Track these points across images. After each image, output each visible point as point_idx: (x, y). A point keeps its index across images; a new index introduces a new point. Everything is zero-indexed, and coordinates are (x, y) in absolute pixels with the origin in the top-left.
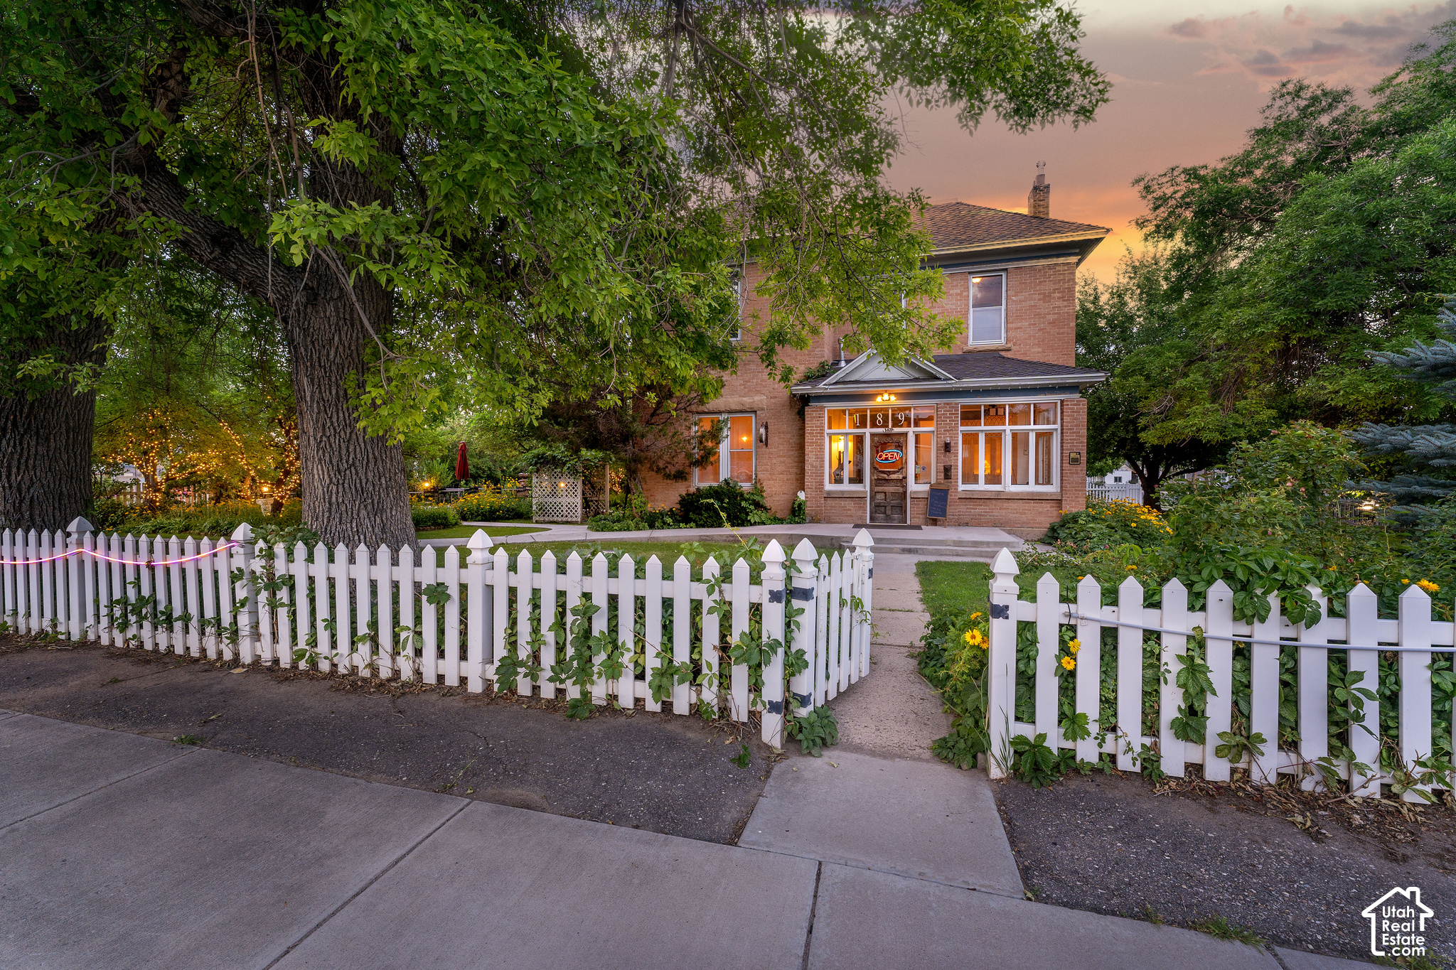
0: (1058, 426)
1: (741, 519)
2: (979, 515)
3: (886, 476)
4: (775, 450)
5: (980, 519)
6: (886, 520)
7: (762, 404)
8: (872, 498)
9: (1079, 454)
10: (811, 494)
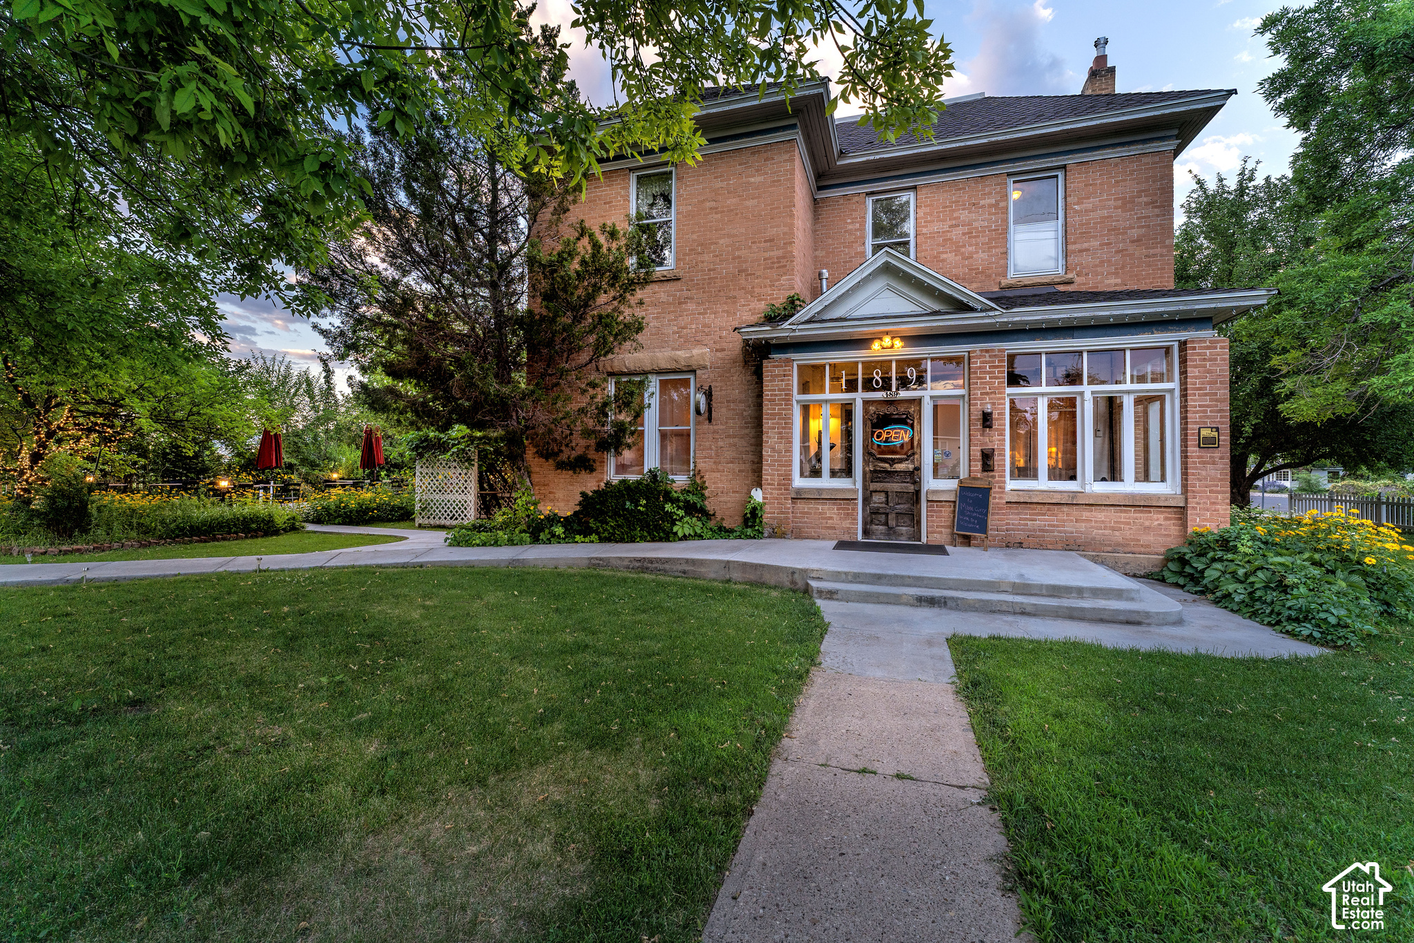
0: (1174, 385)
1: (664, 531)
2: (1040, 530)
3: (887, 465)
4: (722, 427)
5: (1043, 537)
6: (888, 535)
7: (704, 360)
8: (866, 500)
9: (1217, 429)
10: (771, 494)
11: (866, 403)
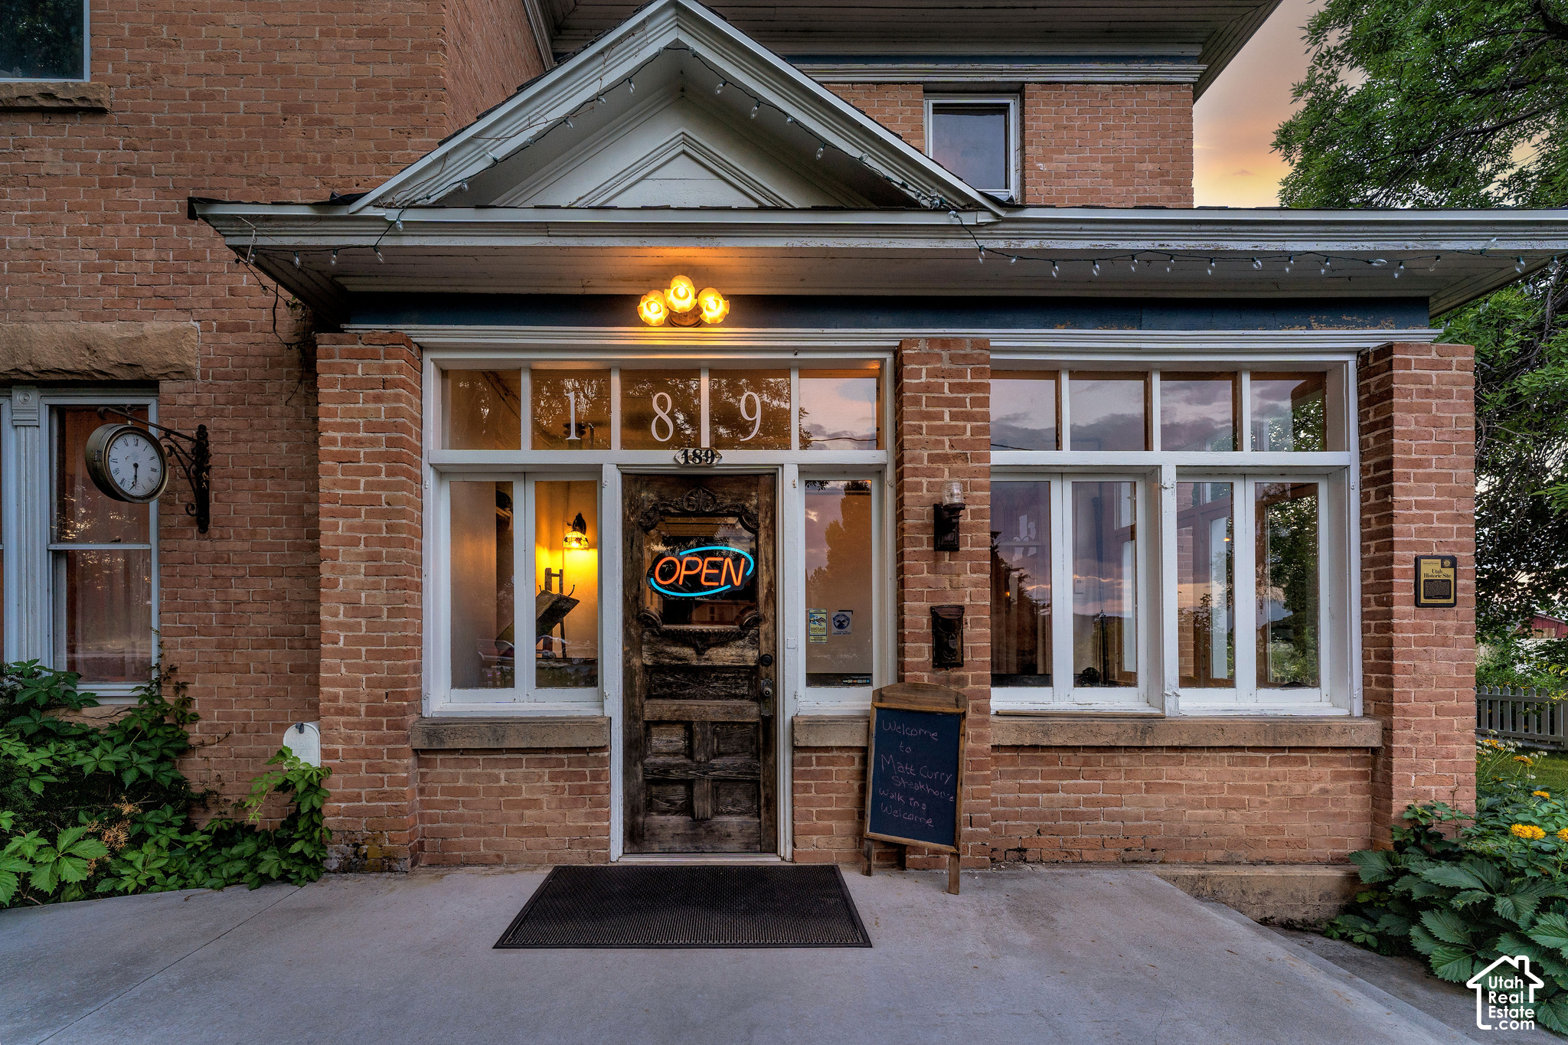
0: (1347, 457)
2: (1067, 815)
3: (688, 652)
4: (239, 546)
5: (1074, 831)
6: (694, 838)
7: (180, 352)
8: (635, 747)
9: (1454, 562)
10: (349, 739)
11: (633, 479)
